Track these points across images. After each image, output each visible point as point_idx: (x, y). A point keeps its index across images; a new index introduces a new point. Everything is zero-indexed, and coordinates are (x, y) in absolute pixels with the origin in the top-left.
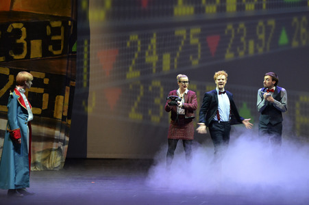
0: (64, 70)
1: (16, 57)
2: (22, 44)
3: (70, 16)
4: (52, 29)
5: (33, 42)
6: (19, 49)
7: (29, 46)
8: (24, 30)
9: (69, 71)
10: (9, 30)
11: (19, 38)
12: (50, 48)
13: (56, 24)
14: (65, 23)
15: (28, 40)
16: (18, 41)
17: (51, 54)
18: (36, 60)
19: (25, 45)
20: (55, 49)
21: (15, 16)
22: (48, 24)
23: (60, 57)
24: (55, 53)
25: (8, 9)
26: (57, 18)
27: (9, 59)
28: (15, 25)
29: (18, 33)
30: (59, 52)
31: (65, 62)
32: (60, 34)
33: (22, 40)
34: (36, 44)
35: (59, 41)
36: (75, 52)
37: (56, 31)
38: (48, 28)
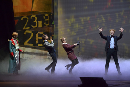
0: (50, 31)
1: (34, 27)
2: (35, 22)
3: (51, 12)
4: (45, 17)
5: (39, 22)
6: (34, 24)
7: (38, 23)
8: (36, 17)
9: (51, 31)
10: (31, 18)
11: (35, 20)
12: (45, 23)
13: (46, 15)
14: (50, 15)
15: (37, 21)
16: (34, 21)
17: (45, 25)
18: (40, 28)
19: (37, 23)
20: (46, 24)
21: (33, 13)
22: (44, 15)
23: (48, 26)
24: (47, 25)
25: (31, 11)
26: (47, 13)
27: (31, 28)
28: (33, 16)
29: (34, 18)
30: (48, 25)
31: (50, 28)
32: (48, 19)
33: (35, 21)
34: (40, 22)
35: (48, 21)
36: (53, 25)
37: (47, 17)
38: (44, 16)
